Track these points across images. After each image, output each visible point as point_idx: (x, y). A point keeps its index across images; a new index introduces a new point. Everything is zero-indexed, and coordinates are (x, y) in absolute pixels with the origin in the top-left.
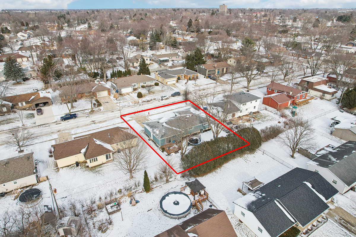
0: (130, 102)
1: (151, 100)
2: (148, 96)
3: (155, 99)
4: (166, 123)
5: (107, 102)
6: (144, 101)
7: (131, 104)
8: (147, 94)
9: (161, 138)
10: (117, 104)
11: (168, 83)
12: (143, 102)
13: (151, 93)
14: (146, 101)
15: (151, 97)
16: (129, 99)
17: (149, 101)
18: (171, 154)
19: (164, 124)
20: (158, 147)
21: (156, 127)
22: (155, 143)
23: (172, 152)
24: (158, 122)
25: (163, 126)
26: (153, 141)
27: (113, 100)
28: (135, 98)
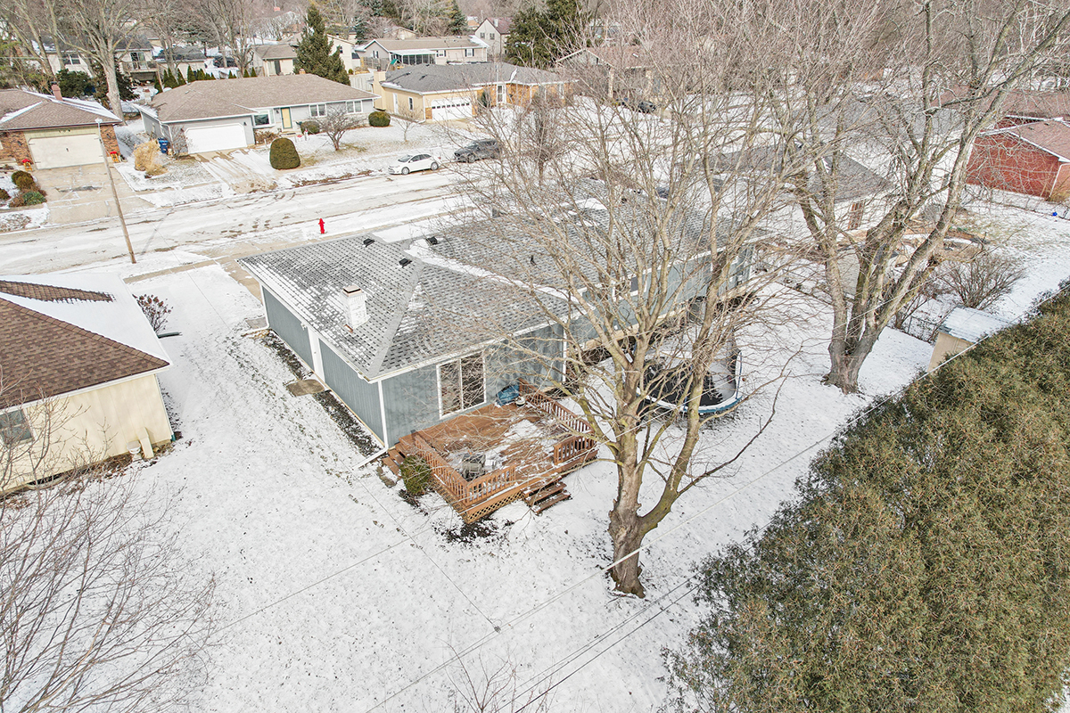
0: (225, 187)
1: (349, 176)
2: (328, 164)
3: (368, 173)
4: (433, 241)
5: (89, 188)
6: (305, 183)
7: (228, 194)
8: (328, 153)
9: (392, 360)
10: (143, 197)
11: (438, 115)
12: (297, 186)
13: (349, 152)
14: (314, 182)
15: (347, 167)
16: (226, 175)
17: (335, 183)
18: (501, 515)
19: (420, 251)
20: (365, 446)
21: (349, 279)
22: (343, 417)
23: (507, 501)
24: (368, 242)
25: (405, 262)
26: (326, 399)
27: (128, 177)
28: (258, 171)
